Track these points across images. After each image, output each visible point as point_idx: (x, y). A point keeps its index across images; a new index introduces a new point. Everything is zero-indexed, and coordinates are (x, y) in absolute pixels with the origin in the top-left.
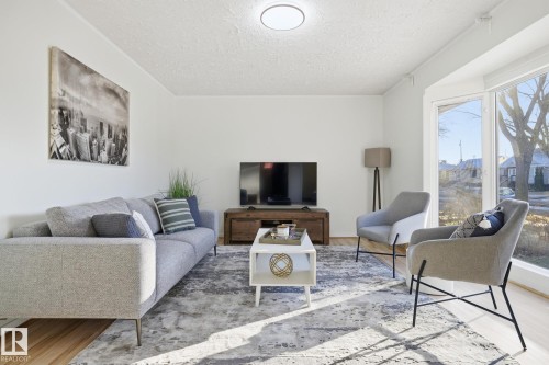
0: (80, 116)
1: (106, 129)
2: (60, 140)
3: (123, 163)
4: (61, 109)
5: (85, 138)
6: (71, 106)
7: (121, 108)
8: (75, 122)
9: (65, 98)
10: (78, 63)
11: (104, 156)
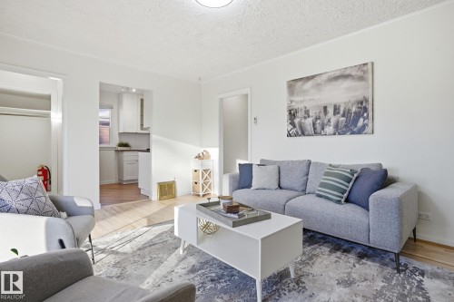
0: (303, 110)
2: (290, 127)
3: (360, 131)
4: (290, 111)
5: (309, 121)
6: (296, 106)
8: (301, 114)
9: (293, 104)
11: (329, 129)
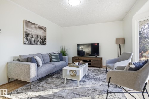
0: (31, 34)
1: (39, 37)
2: (26, 40)
3: (45, 44)
4: (26, 33)
5: (33, 39)
6: (28, 32)
7: (44, 32)
8: (30, 36)
9: (27, 31)
10: (30, 22)
11: (39, 43)
